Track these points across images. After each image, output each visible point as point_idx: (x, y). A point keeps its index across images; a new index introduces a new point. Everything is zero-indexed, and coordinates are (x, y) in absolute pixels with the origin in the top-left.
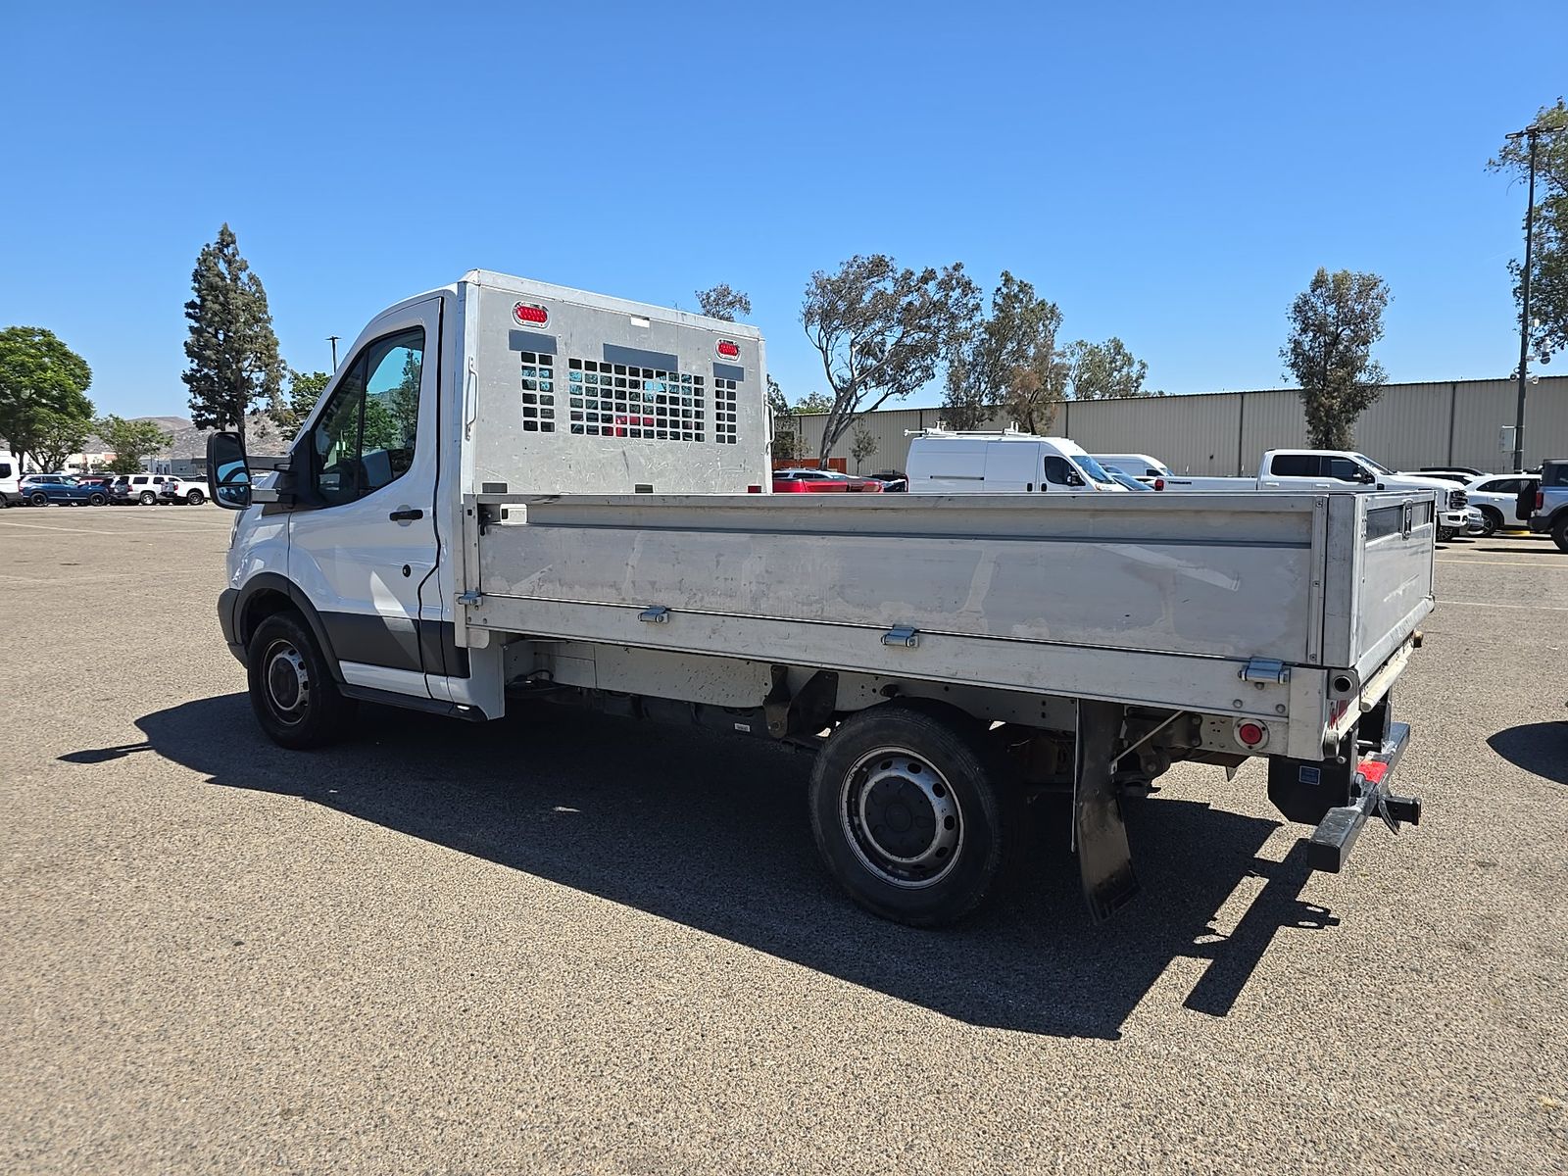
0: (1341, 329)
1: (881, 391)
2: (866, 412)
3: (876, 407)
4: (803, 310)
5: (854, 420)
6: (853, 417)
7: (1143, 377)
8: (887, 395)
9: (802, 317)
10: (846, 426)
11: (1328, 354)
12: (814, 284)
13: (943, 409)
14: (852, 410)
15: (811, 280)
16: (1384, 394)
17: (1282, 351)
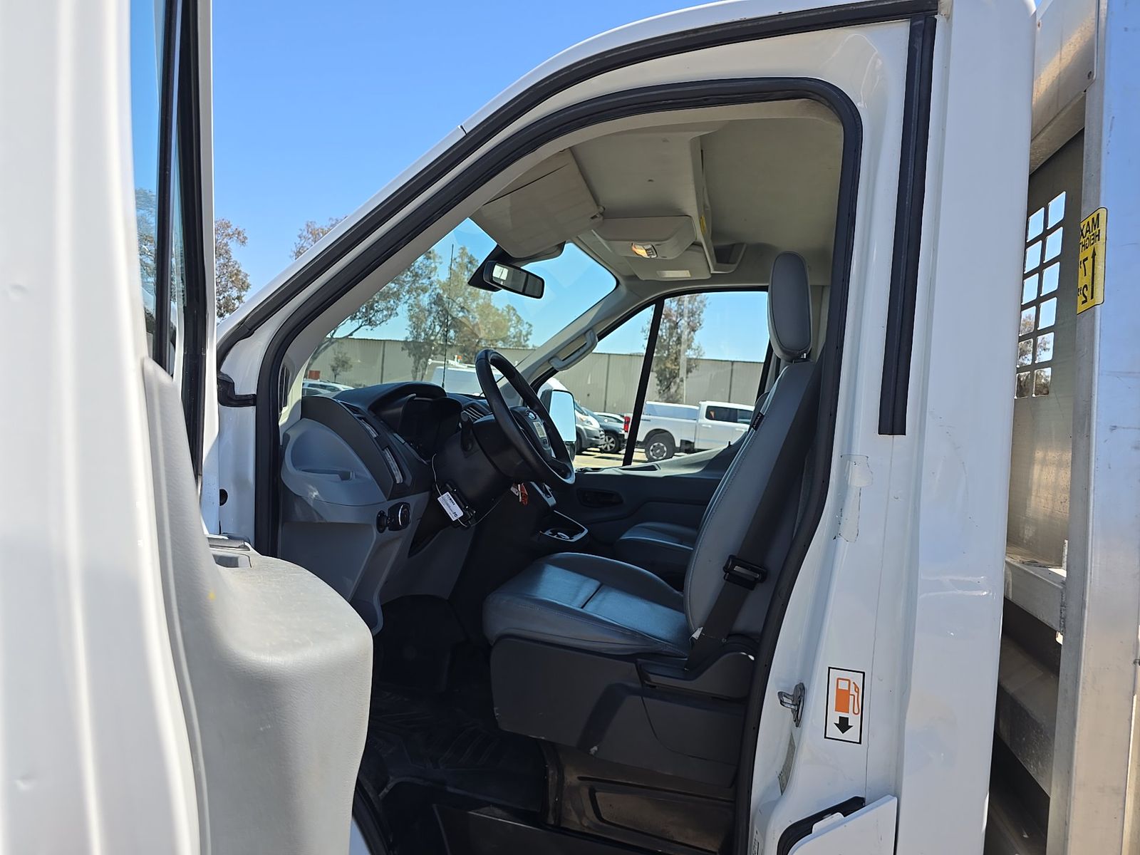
0: (679, 319)
1: (356, 324)
2: (344, 337)
3: (351, 334)
4: (294, 249)
5: (333, 343)
6: (333, 340)
7: (531, 334)
8: (361, 326)
9: (292, 254)
10: (326, 347)
11: (671, 335)
12: (306, 230)
13: (405, 342)
14: (332, 336)
15: (304, 227)
16: (701, 363)
17: (643, 329)
